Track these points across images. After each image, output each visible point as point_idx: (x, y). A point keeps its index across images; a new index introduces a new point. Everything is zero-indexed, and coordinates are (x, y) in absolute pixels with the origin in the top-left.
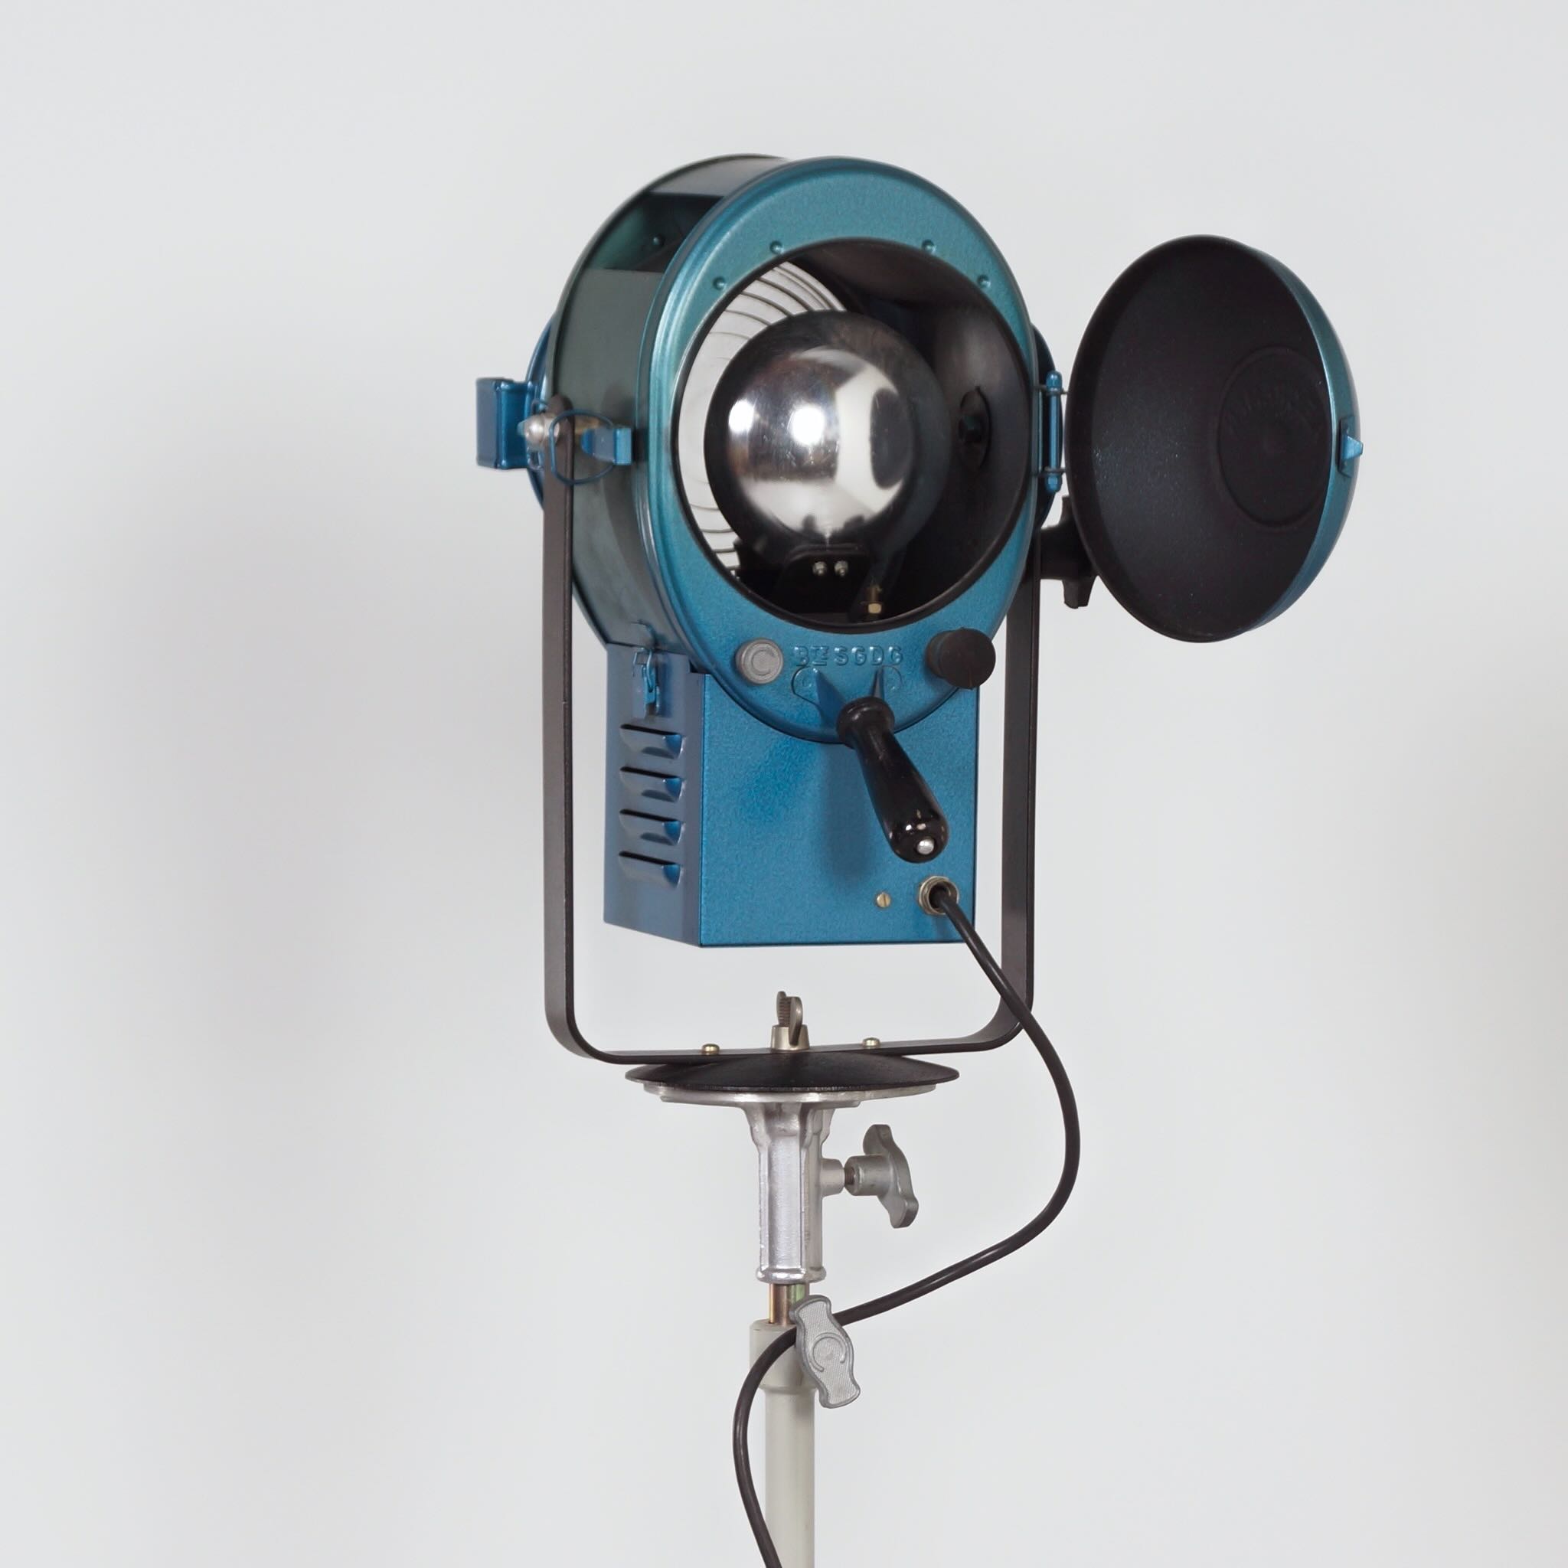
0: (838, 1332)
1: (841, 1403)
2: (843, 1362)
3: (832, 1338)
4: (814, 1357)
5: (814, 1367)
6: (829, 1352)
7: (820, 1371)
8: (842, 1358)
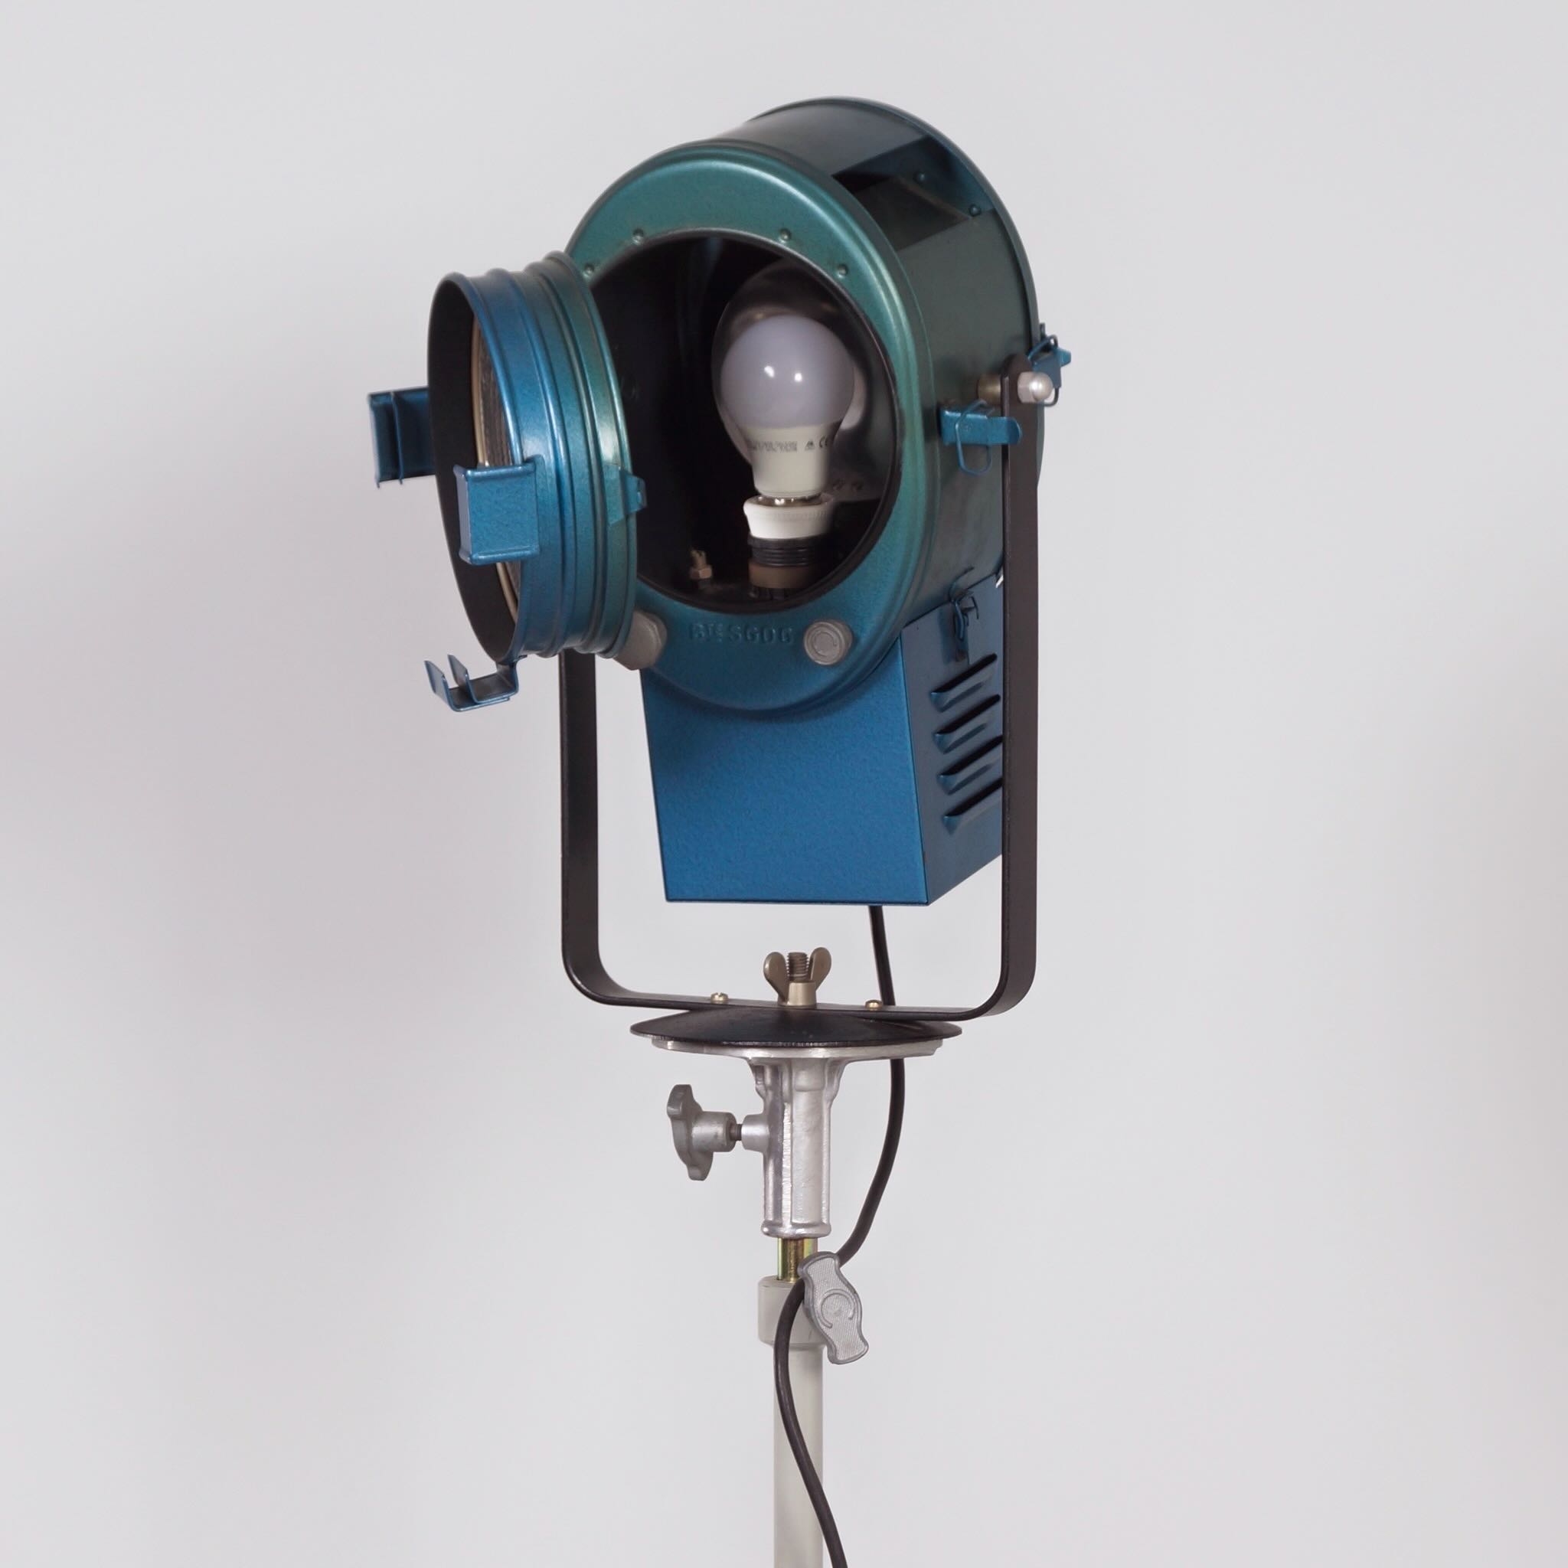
0: (846, 1289)
1: (850, 1359)
2: (851, 1318)
3: (841, 1295)
4: (823, 1314)
5: (823, 1323)
6: (838, 1309)
7: (828, 1327)
8: (851, 1314)
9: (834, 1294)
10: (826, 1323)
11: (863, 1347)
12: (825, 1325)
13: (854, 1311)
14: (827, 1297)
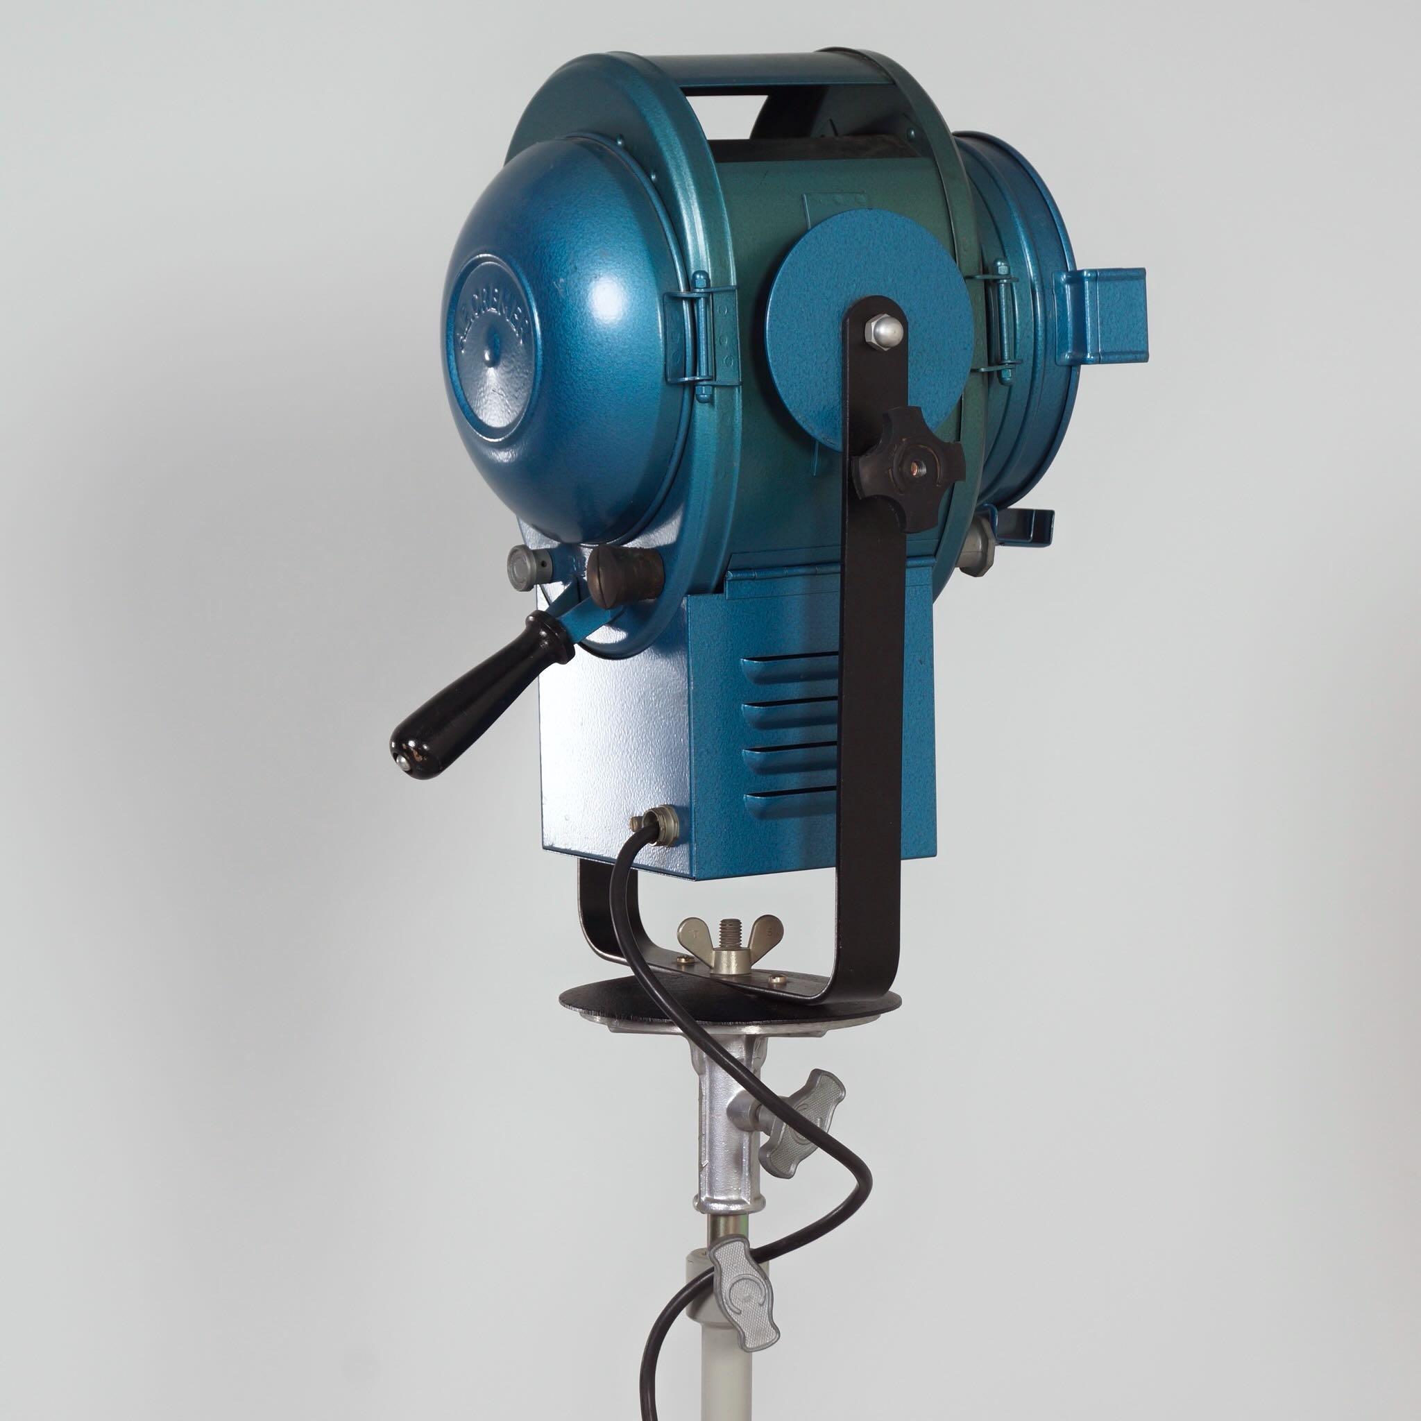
0: (756, 1274)
1: (759, 1347)
2: (761, 1305)
3: (751, 1280)
4: (731, 1300)
5: (731, 1309)
6: (748, 1294)
7: (738, 1314)
8: (761, 1301)
9: (743, 1279)
10: (736, 1310)
11: (774, 1335)
12: (733, 1311)
13: (765, 1297)
14: (735, 1283)
